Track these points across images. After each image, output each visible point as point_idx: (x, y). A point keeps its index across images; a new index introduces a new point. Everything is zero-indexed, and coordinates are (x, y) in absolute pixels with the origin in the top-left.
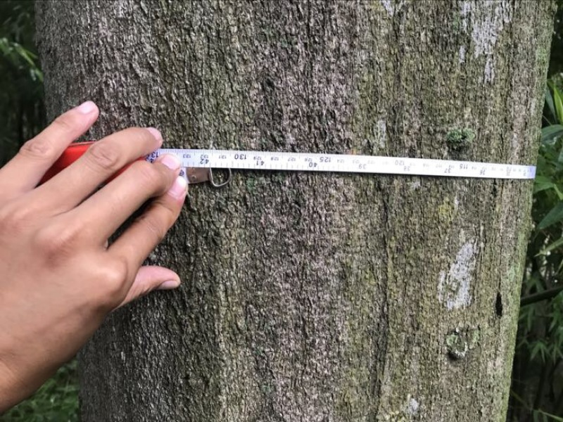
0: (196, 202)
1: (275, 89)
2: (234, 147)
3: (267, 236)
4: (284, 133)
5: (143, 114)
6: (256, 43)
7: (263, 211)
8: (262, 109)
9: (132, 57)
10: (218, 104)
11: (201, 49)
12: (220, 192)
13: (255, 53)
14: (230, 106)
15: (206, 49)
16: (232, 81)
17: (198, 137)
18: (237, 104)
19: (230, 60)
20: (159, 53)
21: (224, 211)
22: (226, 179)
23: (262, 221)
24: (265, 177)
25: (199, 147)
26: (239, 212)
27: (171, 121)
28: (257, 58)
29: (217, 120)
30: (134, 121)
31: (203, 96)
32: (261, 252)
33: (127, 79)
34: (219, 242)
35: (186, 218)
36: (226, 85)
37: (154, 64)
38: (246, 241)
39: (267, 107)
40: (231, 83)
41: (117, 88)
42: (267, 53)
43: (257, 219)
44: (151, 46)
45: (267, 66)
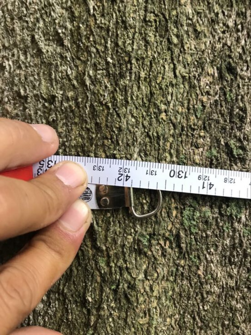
0: (106, 237)
1: (238, 78)
2: (168, 159)
3: (205, 296)
4: (245, 143)
5: (44, 105)
6: (217, 8)
7: (202, 258)
8: (216, 106)
9: (35, 25)
10: (152, 94)
11: (135, 12)
12: (141, 225)
13: (213, 22)
14: (169, 98)
15: (142, 12)
16: (175, 62)
17: (117, 141)
18: (179, 96)
19: (175, 30)
20: (72, 18)
21: (145, 254)
22: (152, 207)
23: (200, 272)
24: (211, 207)
25: (117, 156)
26: (168, 256)
27: (81, 116)
28: (215, 30)
29: (147, 119)
30: (30, 115)
31: (130, 80)
32: (194, 319)
33: (26, 58)
34: (134, 299)
35: (89, 259)
36: (167, 67)
37: (64, 33)
38: (174, 300)
39: (223, 103)
40: (174, 65)
41: (14, 70)
42: (231, 23)
43: (194, 269)
44: (63, 8)
45: (229, 43)
